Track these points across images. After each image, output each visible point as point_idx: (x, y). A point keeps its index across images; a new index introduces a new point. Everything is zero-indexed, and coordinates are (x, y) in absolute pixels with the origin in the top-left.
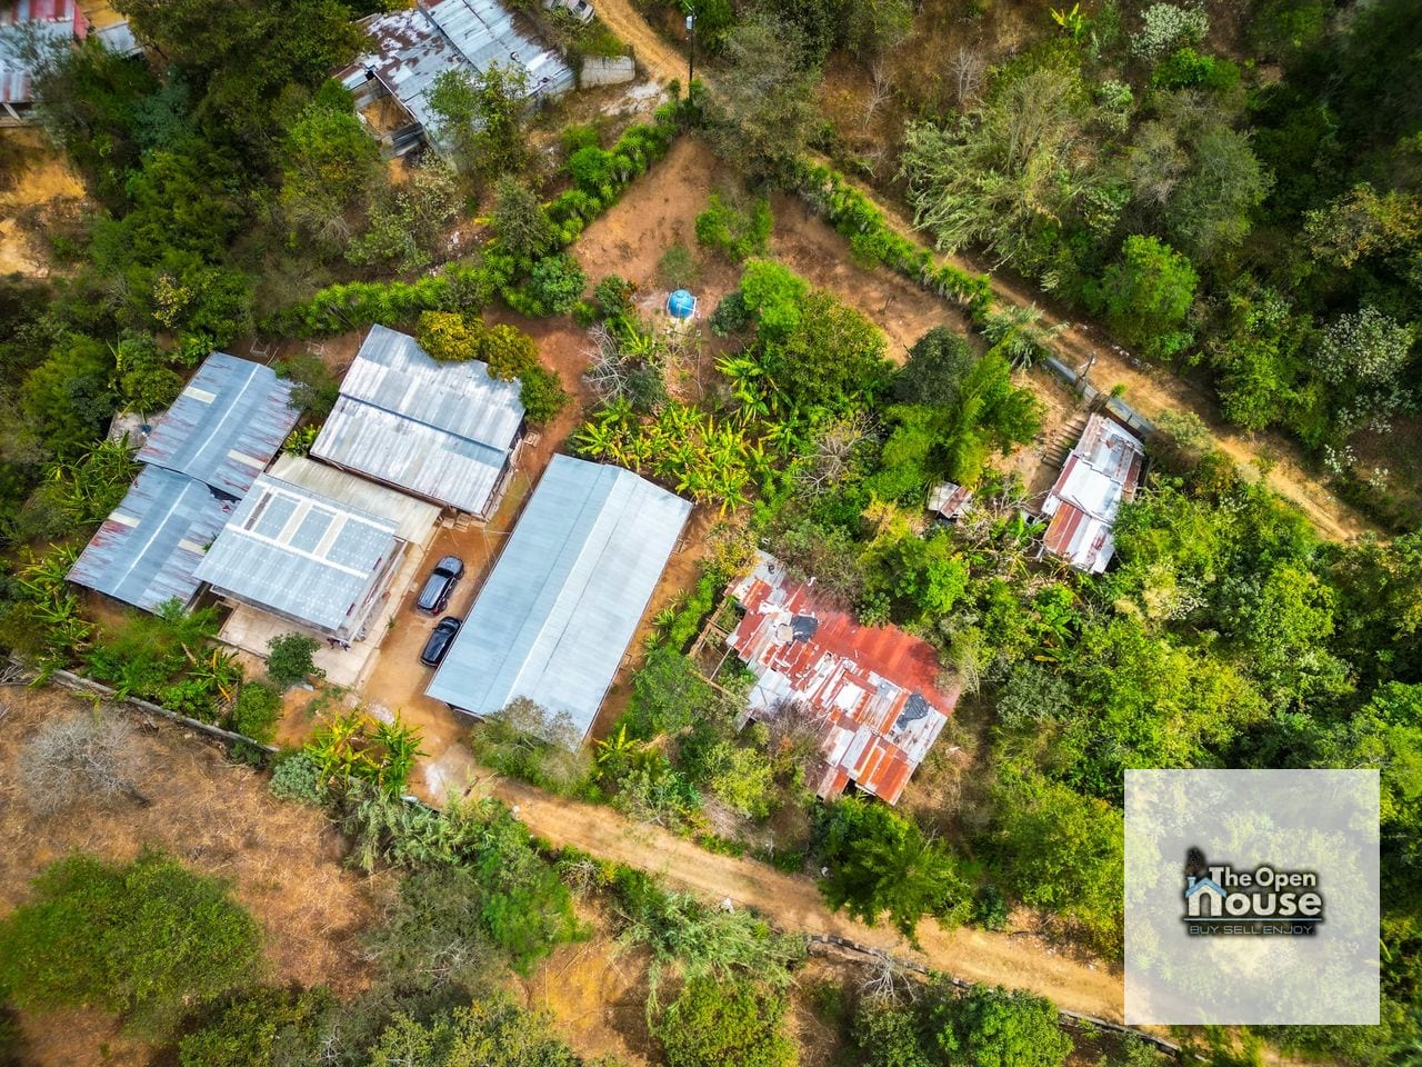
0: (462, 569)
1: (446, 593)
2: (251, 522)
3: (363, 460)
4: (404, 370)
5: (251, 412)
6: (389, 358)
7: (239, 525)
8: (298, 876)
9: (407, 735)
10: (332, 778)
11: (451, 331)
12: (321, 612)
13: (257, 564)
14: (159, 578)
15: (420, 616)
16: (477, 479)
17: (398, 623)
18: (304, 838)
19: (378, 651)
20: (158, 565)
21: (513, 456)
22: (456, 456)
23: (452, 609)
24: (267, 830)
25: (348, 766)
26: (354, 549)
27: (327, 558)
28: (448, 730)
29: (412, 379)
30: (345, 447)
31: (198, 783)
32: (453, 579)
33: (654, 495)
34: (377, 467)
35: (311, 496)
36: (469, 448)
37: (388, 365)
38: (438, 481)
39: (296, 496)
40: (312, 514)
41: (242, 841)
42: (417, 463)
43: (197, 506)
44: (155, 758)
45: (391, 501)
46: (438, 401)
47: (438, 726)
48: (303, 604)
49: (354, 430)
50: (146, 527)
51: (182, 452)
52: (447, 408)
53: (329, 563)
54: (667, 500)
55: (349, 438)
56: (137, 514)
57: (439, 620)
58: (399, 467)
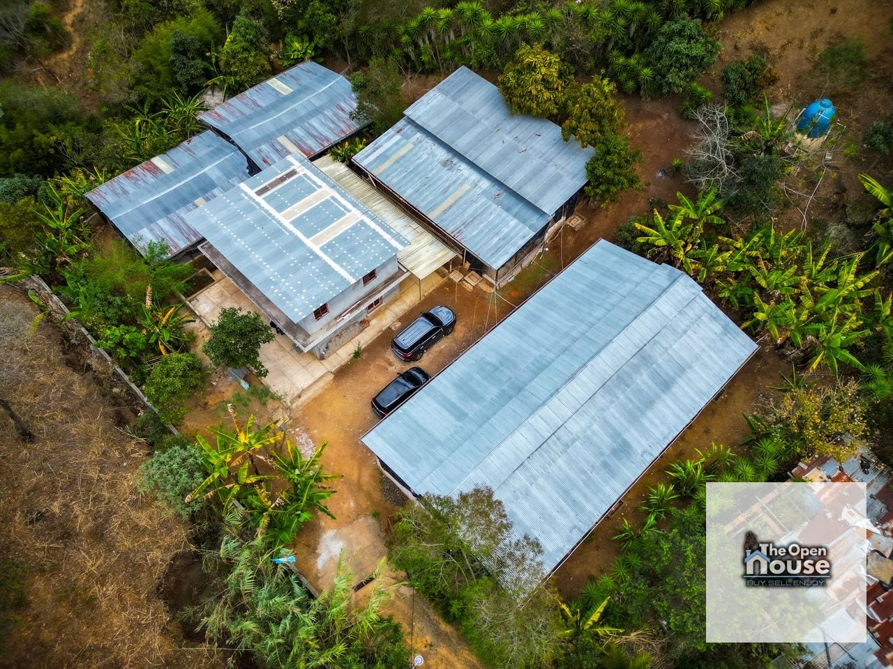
0: (453, 324)
1: (425, 343)
2: (265, 189)
3: (400, 181)
4: (474, 112)
5: (317, 111)
6: (464, 97)
7: (252, 188)
8: (121, 599)
9: (318, 479)
10: (210, 494)
11: (543, 70)
12: (290, 299)
13: (249, 229)
14: (162, 223)
15: (390, 355)
16: (507, 235)
17: (365, 355)
18: (156, 554)
19: (331, 377)
20: (167, 211)
21: (551, 230)
22: (494, 206)
23: (425, 362)
24: (122, 524)
25: (237, 488)
26: (352, 250)
27: (322, 249)
28: (369, 495)
29: (478, 122)
30: (387, 164)
31: (88, 440)
32: (440, 330)
33: (715, 318)
34: (410, 191)
35: (333, 187)
36: (511, 201)
37: (461, 103)
38: (465, 224)
39: (319, 182)
40: (327, 204)
41: (91, 524)
42: (450, 200)
43: (229, 175)
44: (67, 393)
45: (410, 229)
46: (497, 147)
47: (359, 486)
48: (275, 284)
49: (402, 152)
50: (175, 177)
51: (239, 123)
52: (503, 157)
53: (321, 254)
54: (726, 330)
55: (395, 157)
56: (175, 164)
57: (408, 367)
58: (431, 198)
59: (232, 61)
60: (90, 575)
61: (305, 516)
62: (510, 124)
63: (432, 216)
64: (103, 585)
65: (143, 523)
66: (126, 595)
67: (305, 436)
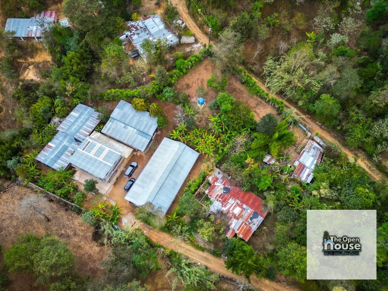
0: (137, 166)
1: (132, 171)
2: (84, 148)
3: (115, 135)
4: (128, 112)
5: (87, 120)
7: (81, 149)
9: (118, 209)
10: (97, 219)
11: (141, 103)
12: (99, 174)
13: (84, 160)
14: (59, 161)
15: (125, 177)
16: (143, 142)
17: (119, 178)
18: (89, 234)
19: (113, 186)
21: (154, 137)
22: (139, 136)
23: (134, 176)
24: (79, 230)
25: (102, 215)
26: (110, 158)
28: (129, 208)
29: (129, 115)
30: (110, 131)
31: (62, 216)
32: (134, 168)
33: (190, 150)
34: (118, 137)
35: (100, 143)
36: (142, 134)
37: (124, 110)
38: (133, 142)
39: (96, 143)
40: (100, 148)
41: (72, 233)
42: (128, 137)
43: (71, 143)
44: (52, 208)
45: (121, 146)
46: (136, 121)
47: (126, 207)
48: (95, 171)
49: (113, 127)
50: (57, 147)
51: (68, 129)
52: (138, 123)
53: (103, 161)
54: (192, 152)
55: (111, 129)
56: (55, 144)
57: (130, 179)
58: (123, 137)
59: (60, 111)
60: (77, 242)
61: (118, 216)
62: (137, 114)
63: (125, 142)
64: (81, 242)
65: (83, 229)
66: (86, 243)
67: (111, 200)
